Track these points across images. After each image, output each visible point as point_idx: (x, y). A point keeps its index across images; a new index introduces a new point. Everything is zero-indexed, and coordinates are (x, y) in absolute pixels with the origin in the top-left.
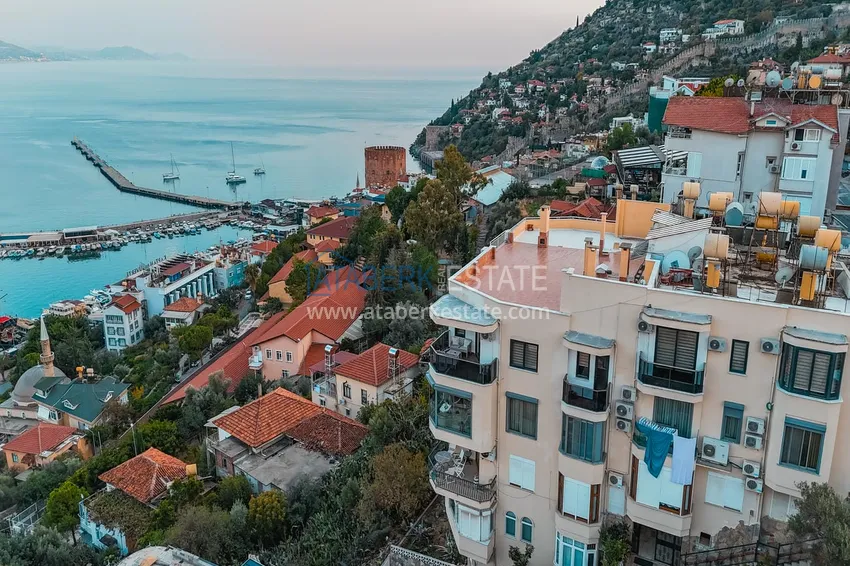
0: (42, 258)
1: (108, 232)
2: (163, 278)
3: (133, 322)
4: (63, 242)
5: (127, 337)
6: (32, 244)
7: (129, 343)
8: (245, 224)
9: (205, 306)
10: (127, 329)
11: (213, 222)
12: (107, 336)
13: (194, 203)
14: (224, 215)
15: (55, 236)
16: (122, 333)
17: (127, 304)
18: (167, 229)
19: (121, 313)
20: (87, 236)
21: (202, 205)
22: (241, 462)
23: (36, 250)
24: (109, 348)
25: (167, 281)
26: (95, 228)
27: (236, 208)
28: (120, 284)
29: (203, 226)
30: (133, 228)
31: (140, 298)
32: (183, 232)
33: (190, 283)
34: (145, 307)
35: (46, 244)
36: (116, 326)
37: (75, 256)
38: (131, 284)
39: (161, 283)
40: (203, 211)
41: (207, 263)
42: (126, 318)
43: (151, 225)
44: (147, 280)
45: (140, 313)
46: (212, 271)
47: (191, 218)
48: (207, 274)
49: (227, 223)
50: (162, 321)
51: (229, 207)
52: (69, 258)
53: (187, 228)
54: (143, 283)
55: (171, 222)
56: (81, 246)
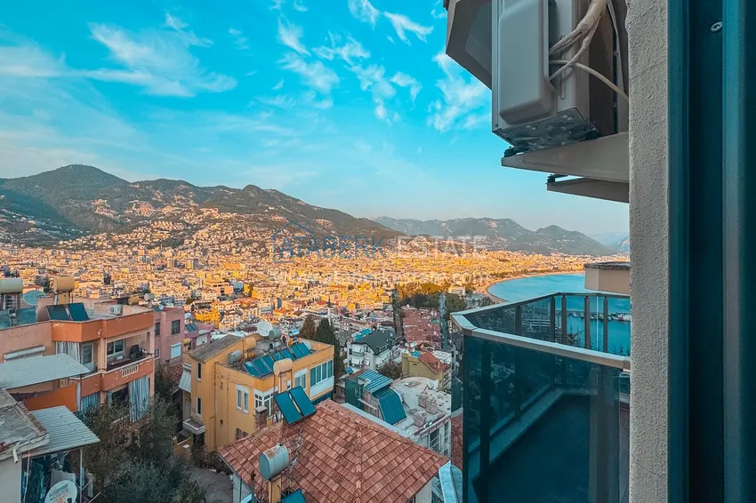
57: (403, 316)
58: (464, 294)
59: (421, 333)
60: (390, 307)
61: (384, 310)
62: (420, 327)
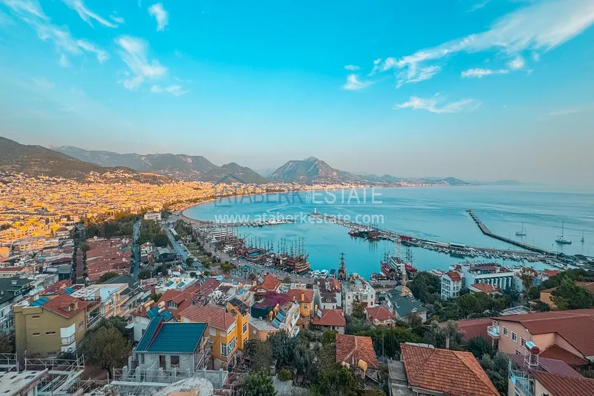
0: (440, 252)
1: (470, 249)
2: (477, 270)
3: (455, 286)
4: (449, 248)
5: (452, 292)
6: (437, 246)
7: (451, 296)
8: (557, 264)
9: (497, 292)
10: (452, 288)
11: (533, 258)
12: (442, 288)
13: (523, 247)
14: (542, 256)
15: (446, 244)
16: (450, 289)
17: (455, 276)
18: (503, 254)
19: (450, 280)
20: (460, 248)
21: (529, 249)
22: (397, 388)
23: (438, 248)
24: (442, 294)
25: (479, 272)
26: (464, 245)
27: (553, 254)
28: (453, 266)
29: (526, 259)
30: (483, 250)
31: (462, 275)
32: (512, 259)
33: (494, 278)
34: (464, 281)
35: (442, 247)
36: (447, 285)
37: (453, 255)
38: (459, 268)
39: (475, 273)
40: (527, 251)
41: (508, 271)
42: (452, 283)
43: (494, 251)
44: (468, 268)
45: (460, 283)
46: (511, 277)
47: (518, 253)
48: (507, 277)
49: (544, 261)
50: (469, 290)
51: (547, 253)
52: (451, 256)
53: (515, 257)
54: (465, 269)
55: (505, 252)
56: (457, 251)
57: (86, 249)
58: (160, 218)
59: (107, 263)
60: (71, 243)
61: (60, 246)
62: (107, 257)
